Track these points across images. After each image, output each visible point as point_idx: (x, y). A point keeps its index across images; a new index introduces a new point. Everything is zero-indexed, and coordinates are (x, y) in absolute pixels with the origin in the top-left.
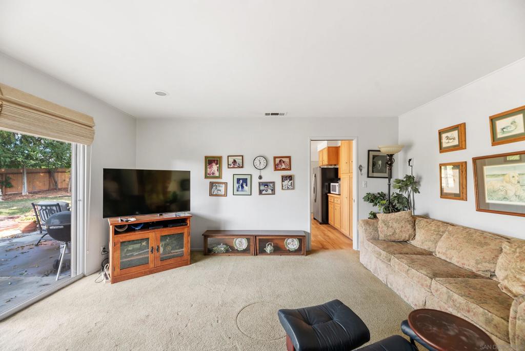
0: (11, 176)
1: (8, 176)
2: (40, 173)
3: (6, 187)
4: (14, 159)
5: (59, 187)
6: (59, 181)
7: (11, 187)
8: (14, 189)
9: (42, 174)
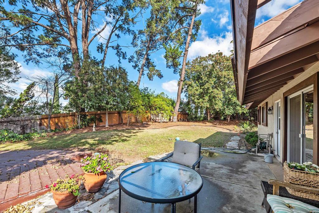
0: (102, 115)
1: (101, 115)
2: (115, 113)
3: (100, 122)
4: (100, 104)
5: (124, 122)
6: (124, 119)
7: (102, 122)
8: (103, 123)
9: (116, 114)
